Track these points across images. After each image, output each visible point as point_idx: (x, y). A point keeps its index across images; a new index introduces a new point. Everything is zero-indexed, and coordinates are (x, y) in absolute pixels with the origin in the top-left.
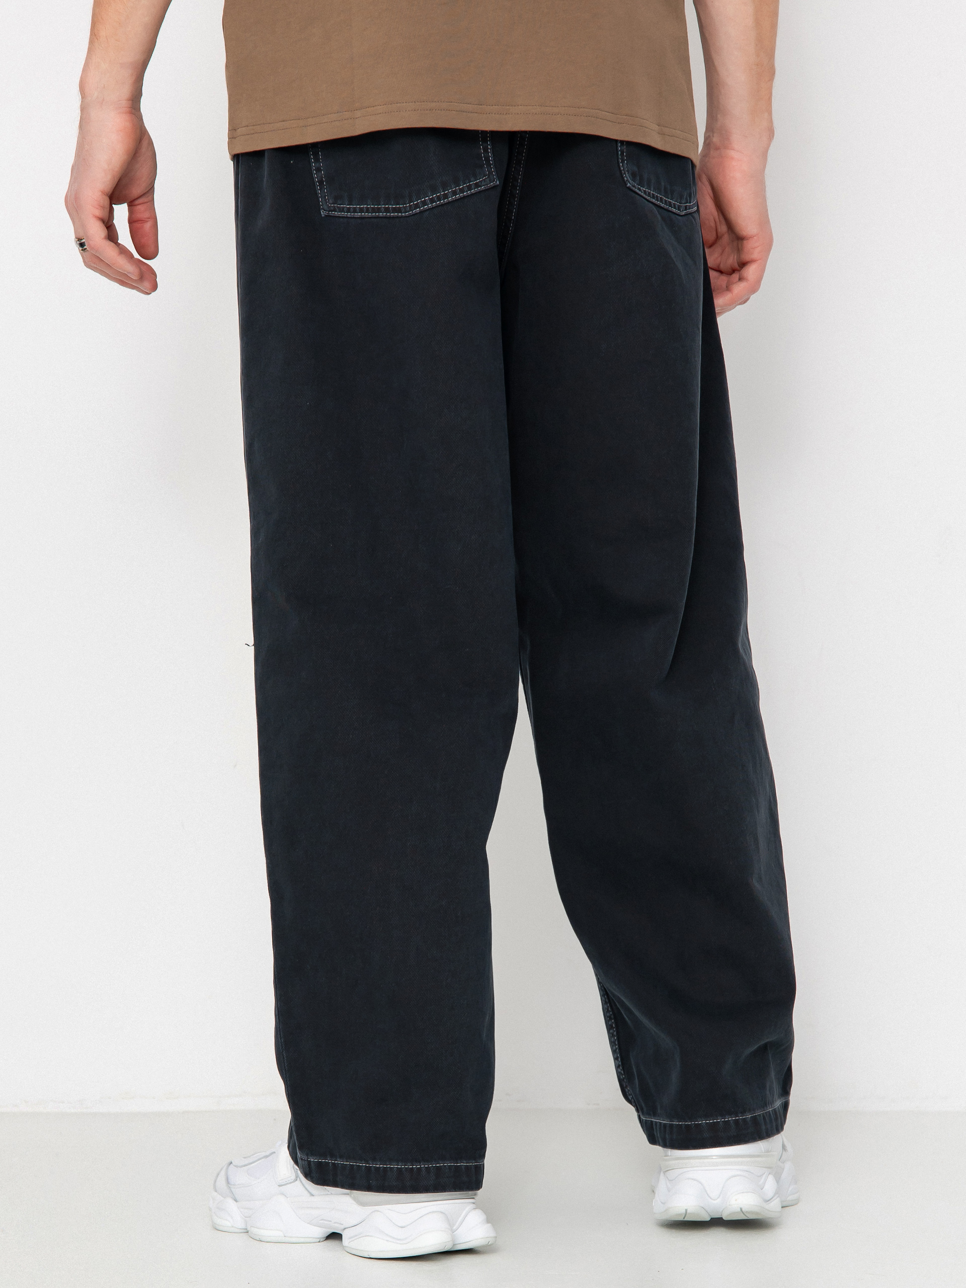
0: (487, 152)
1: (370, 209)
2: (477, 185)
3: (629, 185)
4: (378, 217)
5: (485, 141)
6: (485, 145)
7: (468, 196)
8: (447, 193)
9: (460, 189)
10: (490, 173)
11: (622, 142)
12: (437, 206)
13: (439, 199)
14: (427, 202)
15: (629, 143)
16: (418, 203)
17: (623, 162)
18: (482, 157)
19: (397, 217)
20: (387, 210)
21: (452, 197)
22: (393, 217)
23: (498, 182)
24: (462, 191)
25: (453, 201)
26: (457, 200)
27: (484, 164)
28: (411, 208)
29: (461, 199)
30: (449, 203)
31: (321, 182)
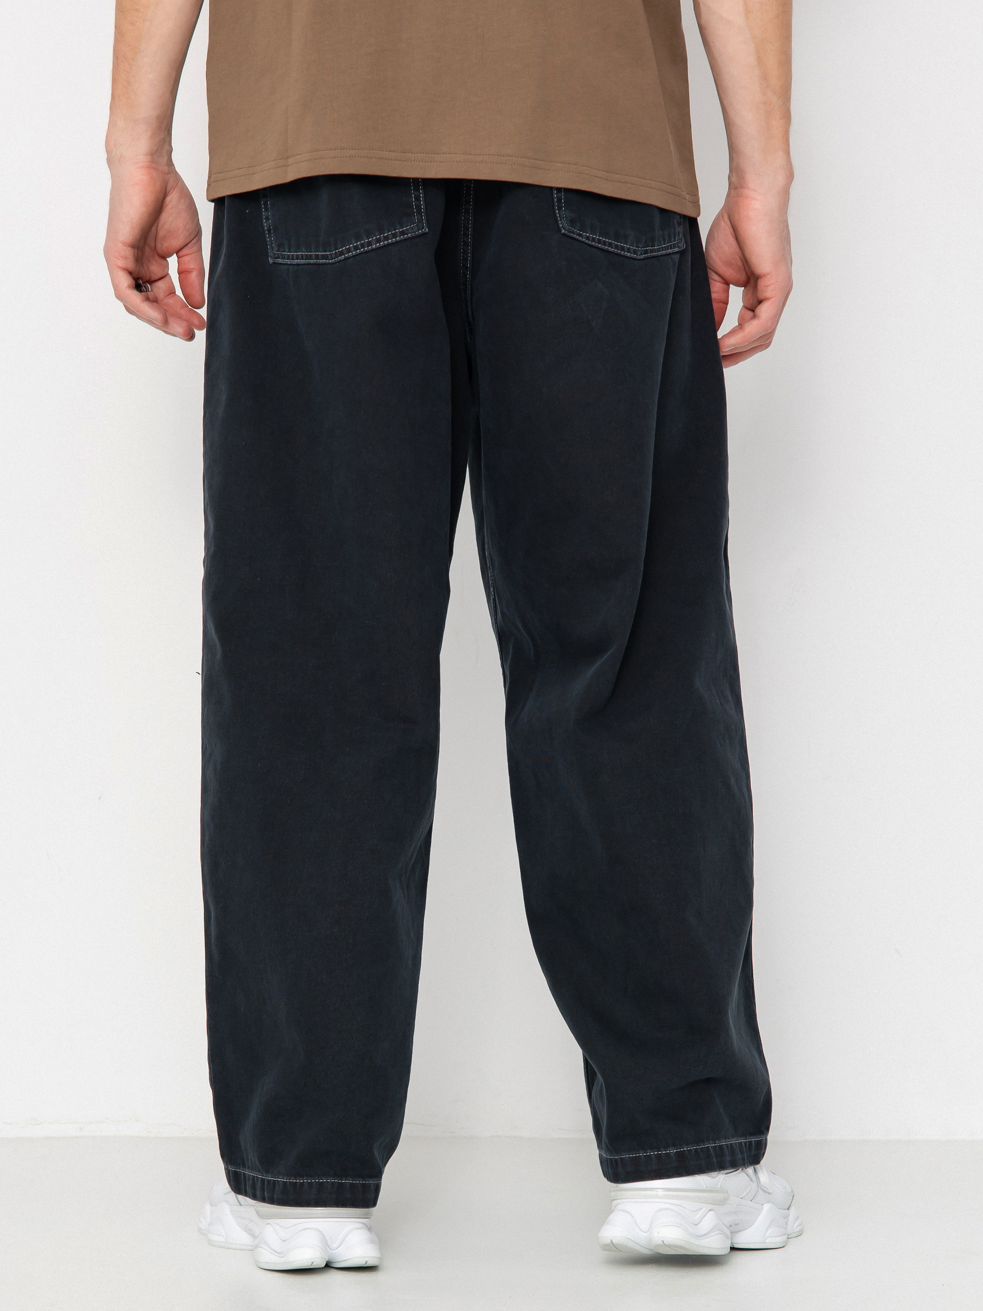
0: (418, 200)
1: (304, 257)
2: (403, 233)
3: (563, 231)
4: (309, 264)
5: (416, 189)
6: (417, 193)
7: (393, 244)
8: (371, 241)
9: (384, 237)
10: (420, 221)
11: (559, 190)
12: (361, 253)
13: (363, 246)
14: (351, 249)
15: (568, 191)
16: (343, 250)
17: (560, 208)
18: (413, 206)
19: (326, 264)
20: (317, 257)
21: (376, 244)
22: (323, 264)
23: (427, 230)
24: (386, 238)
25: (377, 249)
26: (380, 248)
27: (414, 212)
28: (336, 256)
29: (385, 246)
30: (373, 250)
31: (269, 230)
